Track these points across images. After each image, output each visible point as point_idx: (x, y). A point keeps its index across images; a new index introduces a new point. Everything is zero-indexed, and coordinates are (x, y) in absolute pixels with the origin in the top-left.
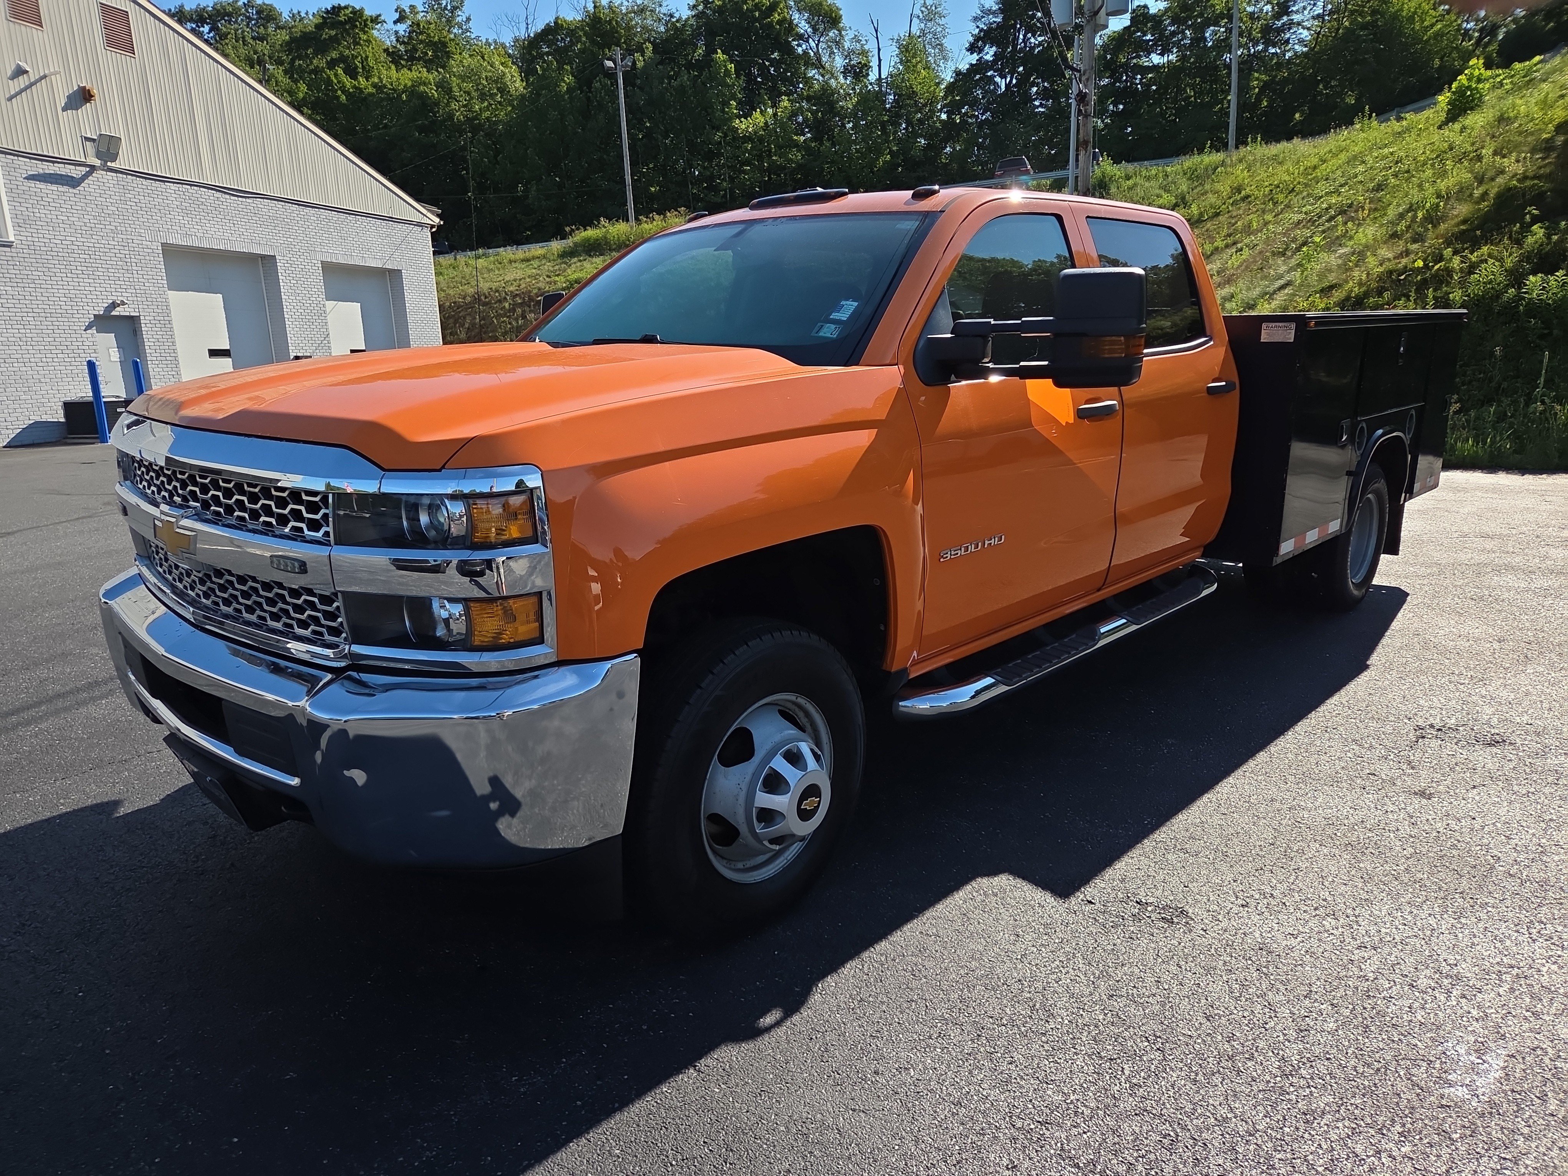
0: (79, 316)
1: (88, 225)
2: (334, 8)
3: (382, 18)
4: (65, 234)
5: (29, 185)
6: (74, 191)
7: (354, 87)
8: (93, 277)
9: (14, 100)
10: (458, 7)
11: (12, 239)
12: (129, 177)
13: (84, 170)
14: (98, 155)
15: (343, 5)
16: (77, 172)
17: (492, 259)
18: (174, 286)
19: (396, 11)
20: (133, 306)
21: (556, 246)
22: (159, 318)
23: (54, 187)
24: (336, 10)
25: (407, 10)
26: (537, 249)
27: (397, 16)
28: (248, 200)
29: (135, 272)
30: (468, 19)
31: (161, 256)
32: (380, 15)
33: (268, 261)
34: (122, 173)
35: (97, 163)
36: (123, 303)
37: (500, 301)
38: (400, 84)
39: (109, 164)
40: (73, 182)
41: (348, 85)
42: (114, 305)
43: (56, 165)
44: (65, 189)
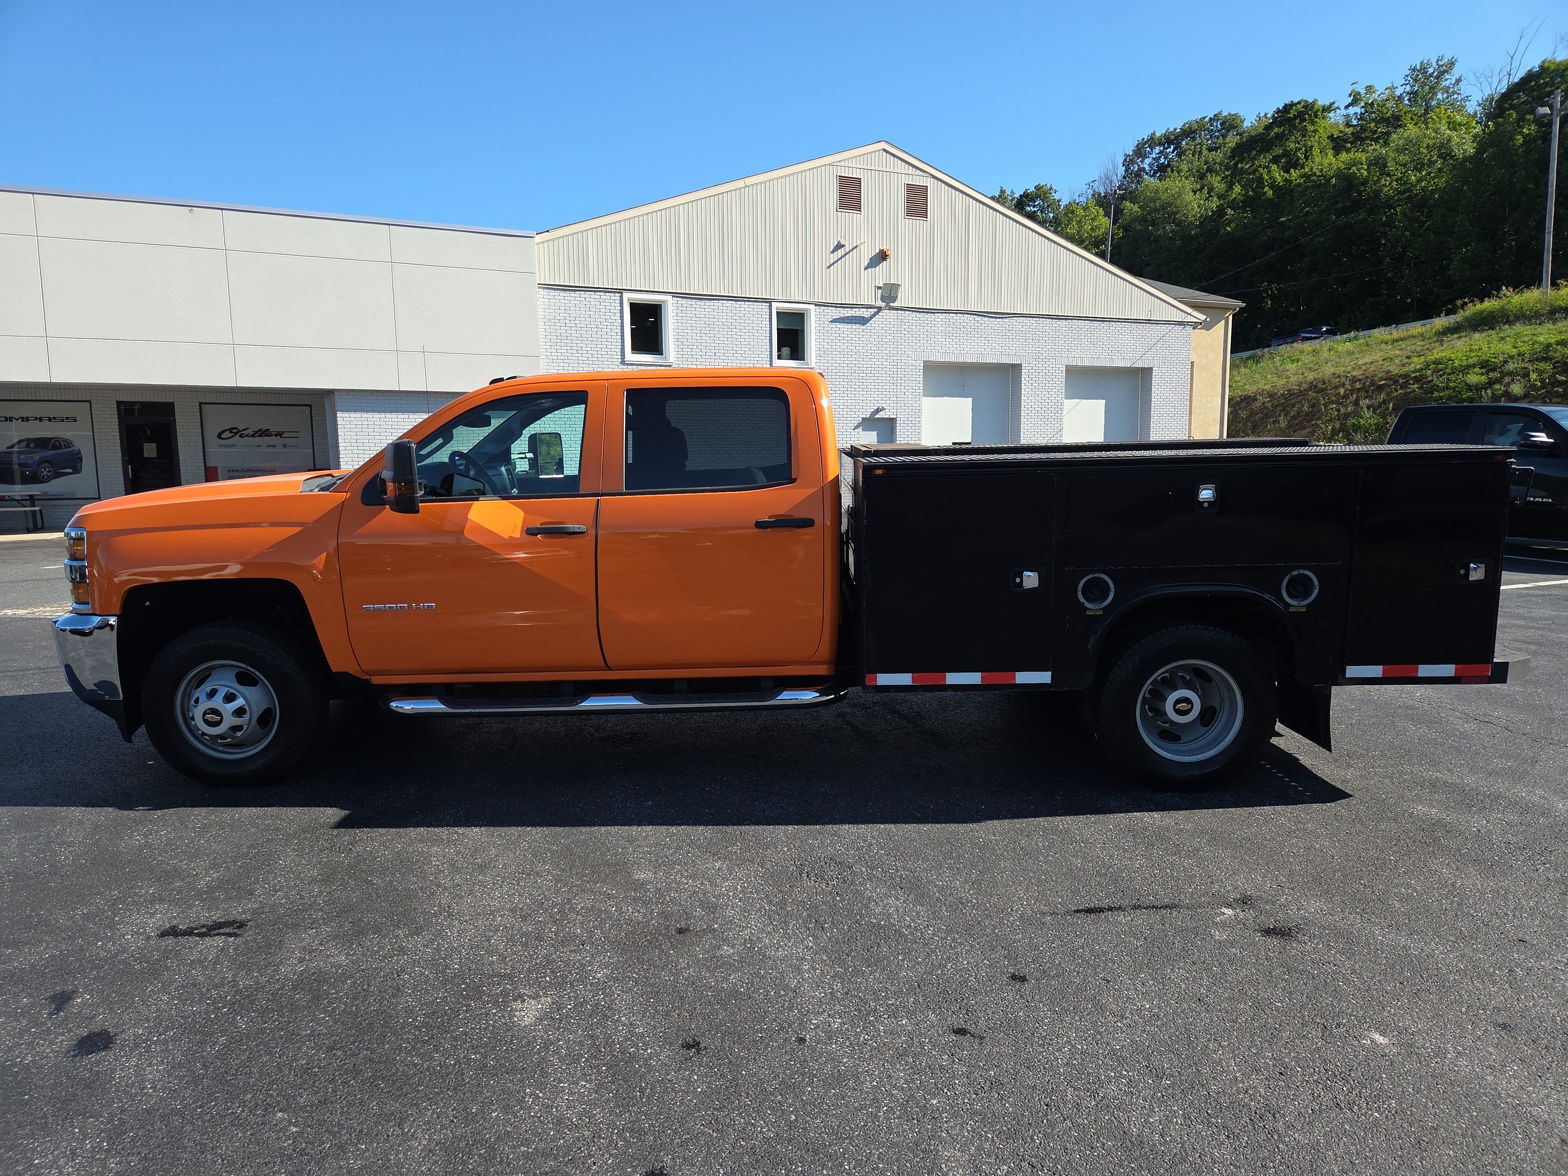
0: (851, 419)
1: (869, 351)
2: (1286, 106)
3: (1336, 105)
4: (852, 359)
5: (832, 326)
6: (864, 327)
7: (1286, 180)
8: (867, 390)
9: (832, 267)
10: (1446, 71)
11: (813, 365)
12: (907, 312)
13: (873, 311)
14: (883, 299)
15: (1296, 101)
16: (866, 313)
17: (1361, 341)
18: (927, 394)
19: (1350, 95)
20: (893, 411)
21: (1441, 322)
22: (911, 419)
23: (849, 326)
24: (1287, 108)
25: (1363, 91)
26: (1416, 328)
27: (1350, 100)
28: (1004, 320)
29: (899, 384)
30: (1458, 81)
31: (922, 371)
32: (1334, 103)
33: (1015, 369)
34: (901, 310)
35: (883, 304)
36: (883, 409)
37: (1336, 387)
38: (1331, 169)
39: (891, 304)
40: (863, 321)
41: (1279, 179)
42: (878, 411)
43: (854, 309)
44: (857, 326)
